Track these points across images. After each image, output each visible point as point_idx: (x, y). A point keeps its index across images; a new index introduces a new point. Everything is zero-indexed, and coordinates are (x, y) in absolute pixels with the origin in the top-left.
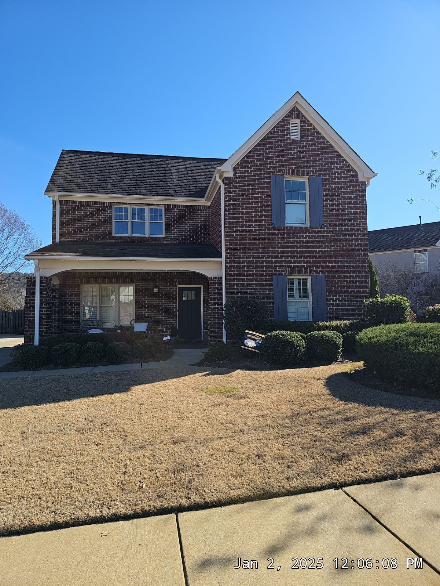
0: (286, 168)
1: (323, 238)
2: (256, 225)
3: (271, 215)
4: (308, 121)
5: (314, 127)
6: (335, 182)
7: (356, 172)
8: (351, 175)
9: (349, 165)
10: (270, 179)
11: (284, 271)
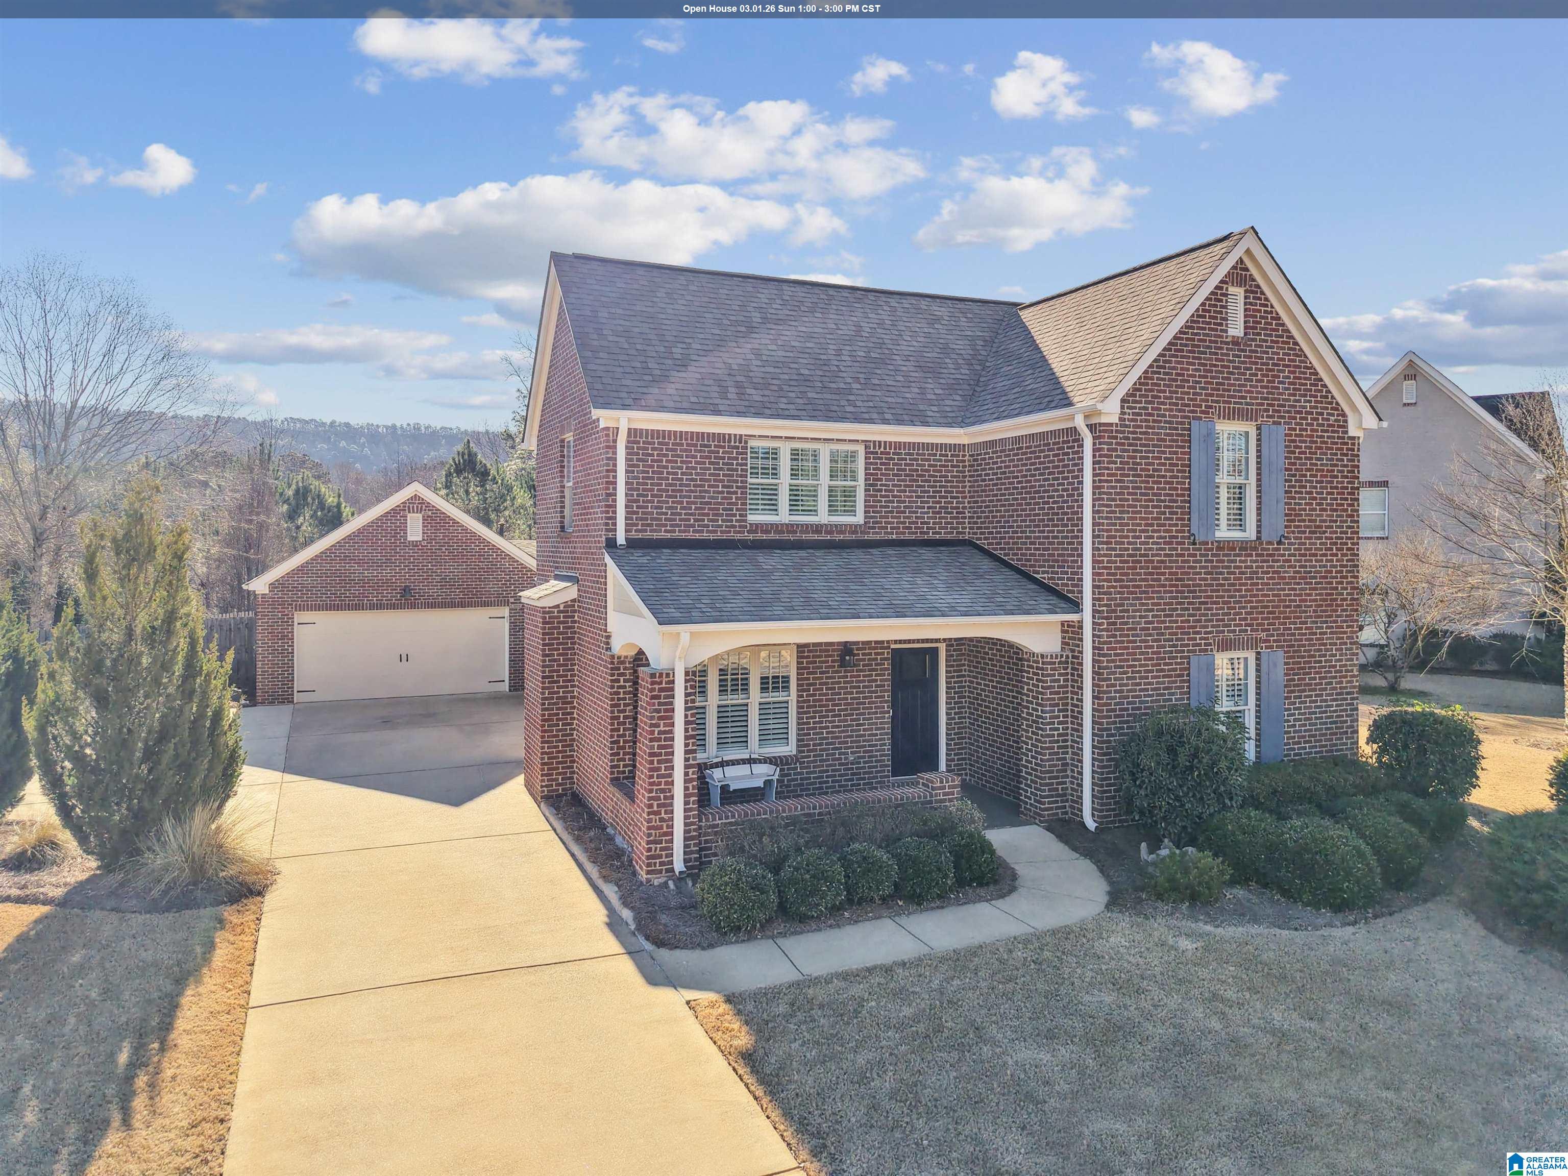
0: (1217, 402)
1: (1281, 567)
2: (1160, 537)
3: (1189, 513)
4: (1263, 293)
5: (1272, 307)
6: (1307, 436)
7: (1344, 415)
8: (1336, 421)
9: (1333, 397)
10: (1190, 430)
11: (1210, 644)
